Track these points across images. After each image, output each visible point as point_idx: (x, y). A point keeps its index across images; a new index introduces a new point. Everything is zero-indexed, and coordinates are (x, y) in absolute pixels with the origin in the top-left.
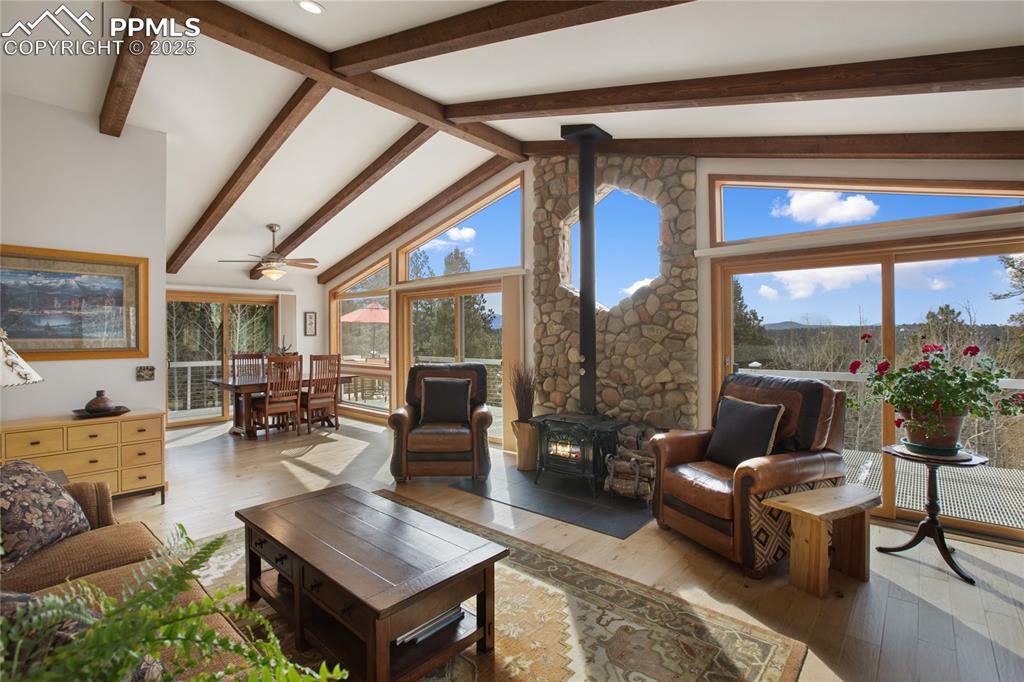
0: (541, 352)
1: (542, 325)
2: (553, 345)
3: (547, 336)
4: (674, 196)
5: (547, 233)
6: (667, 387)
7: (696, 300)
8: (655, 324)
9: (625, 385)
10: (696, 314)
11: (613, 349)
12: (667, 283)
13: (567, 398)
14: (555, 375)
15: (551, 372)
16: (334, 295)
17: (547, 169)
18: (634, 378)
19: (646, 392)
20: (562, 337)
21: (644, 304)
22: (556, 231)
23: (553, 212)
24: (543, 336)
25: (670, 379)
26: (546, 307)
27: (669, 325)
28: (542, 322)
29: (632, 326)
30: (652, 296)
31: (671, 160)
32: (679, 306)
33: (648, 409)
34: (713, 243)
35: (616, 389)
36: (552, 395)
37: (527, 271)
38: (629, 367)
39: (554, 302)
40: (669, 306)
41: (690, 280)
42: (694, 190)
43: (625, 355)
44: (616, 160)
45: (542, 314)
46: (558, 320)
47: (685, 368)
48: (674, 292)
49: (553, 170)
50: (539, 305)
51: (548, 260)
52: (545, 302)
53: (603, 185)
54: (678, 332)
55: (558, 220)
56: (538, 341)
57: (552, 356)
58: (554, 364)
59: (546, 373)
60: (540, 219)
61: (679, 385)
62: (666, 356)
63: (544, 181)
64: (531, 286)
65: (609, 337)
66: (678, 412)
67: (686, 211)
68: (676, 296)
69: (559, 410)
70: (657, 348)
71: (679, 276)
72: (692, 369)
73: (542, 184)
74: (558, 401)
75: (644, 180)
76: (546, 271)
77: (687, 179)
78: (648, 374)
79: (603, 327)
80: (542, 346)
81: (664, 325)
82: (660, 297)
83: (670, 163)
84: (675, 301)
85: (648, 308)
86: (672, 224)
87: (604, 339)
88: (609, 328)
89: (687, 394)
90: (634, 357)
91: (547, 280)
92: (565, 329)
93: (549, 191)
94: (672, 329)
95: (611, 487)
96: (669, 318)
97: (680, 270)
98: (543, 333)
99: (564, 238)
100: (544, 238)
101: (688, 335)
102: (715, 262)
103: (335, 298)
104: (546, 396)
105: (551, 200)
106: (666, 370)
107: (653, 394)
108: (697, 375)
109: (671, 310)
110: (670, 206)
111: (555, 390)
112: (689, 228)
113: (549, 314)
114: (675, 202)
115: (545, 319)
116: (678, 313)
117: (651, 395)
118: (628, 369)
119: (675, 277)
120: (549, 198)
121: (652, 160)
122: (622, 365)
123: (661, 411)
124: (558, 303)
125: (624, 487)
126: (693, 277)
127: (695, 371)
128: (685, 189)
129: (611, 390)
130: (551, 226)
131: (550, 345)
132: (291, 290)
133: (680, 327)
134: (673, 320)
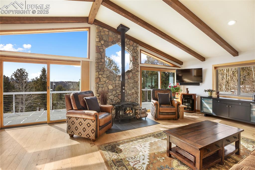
0: (99, 86)
1: (99, 78)
2: (103, 84)
3: (101, 81)
4: (135, 51)
6: (134, 93)
7: (138, 74)
8: (131, 79)
10: (138, 77)
12: (134, 70)
17: (102, 31)
19: (129, 95)
20: (106, 82)
22: (104, 50)
23: (103, 44)
26: (101, 73)
27: (134, 79)
29: (126, 79)
31: (135, 43)
33: (130, 99)
34: (141, 63)
37: (92, 60)
39: (104, 72)
40: (134, 75)
41: (138, 70)
46: (105, 77)
47: (137, 89)
48: (135, 72)
49: (104, 32)
51: (102, 59)
52: (100, 71)
54: (136, 81)
55: (105, 47)
56: (97, 83)
57: (102, 88)
58: (103, 90)
60: (99, 46)
66: (136, 98)
70: (132, 85)
73: (100, 35)
75: (129, 45)
76: (101, 62)
77: (137, 49)
78: (130, 91)
81: (133, 79)
82: (132, 73)
84: (135, 74)
85: (130, 75)
87: (119, 83)
89: (137, 94)
90: (127, 87)
91: (102, 65)
92: (108, 80)
93: (102, 38)
97: (136, 68)
98: (99, 81)
100: (100, 51)
101: (138, 82)
102: (141, 67)
105: (103, 41)
106: (133, 90)
107: (131, 95)
113: (102, 75)
114: (136, 53)
115: (100, 76)
121: (131, 42)
128: (137, 51)
130: (102, 48)
133: (137, 80)
134: (135, 78)
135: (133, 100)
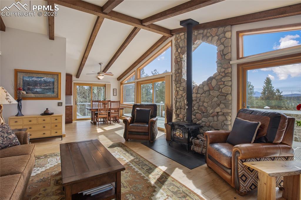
0: (177, 101)
1: (177, 92)
2: (180, 98)
3: (179, 95)
4: (222, 41)
5: (179, 60)
6: (219, 114)
7: (231, 81)
8: (215, 90)
9: (204, 112)
10: (231, 86)
11: (200, 100)
12: (219, 74)
13: (185, 116)
14: (181, 108)
15: (179, 107)
16: (121, 84)
17: (178, 38)
18: (207, 110)
19: (211, 115)
20: (183, 95)
21: (211, 83)
22: (181, 58)
23: (181, 52)
24: (177, 95)
25: (220, 111)
26: (178, 85)
27: (220, 91)
28: (177, 90)
29: (206, 91)
30: (214, 80)
31: (221, 28)
32: (224, 83)
33: (211, 122)
34: (238, 58)
35: (201, 114)
36: (180, 115)
37: (173, 73)
38: (205, 106)
39: (180, 84)
40: (219, 83)
41: (228, 73)
42: (231, 38)
43: (204, 102)
44: (201, 31)
45: (177, 88)
46: (182, 90)
47: (226, 107)
48: (222, 78)
49: (180, 38)
50: (176, 85)
51: (179, 69)
52: (178, 83)
53: (197, 41)
54: (223, 93)
55: (182, 55)
56: (176, 97)
57: (180, 102)
58: (180, 105)
59: (178, 108)
60: (176, 55)
61: (223, 113)
62: (219, 102)
63: (178, 42)
64: (174, 79)
65: (199, 95)
66: (223, 123)
67: (227, 47)
68: (222, 80)
69: (182, 120)
70: (216, 99)
71: (224, 72)
72: (229, 107)
73: (177, 43)
74: (181, 117)
75: (211, 37)
76: (178, 73)
77: (228, 35)
78: (212, 109)
79: (197, 92)
80: (177, 99)
81: (218, 91)
82: (217, 80)
83: (221, 29)
84: (222, 81)
85: (212, 84)
86: (221, 52)
87: (197, 96)
88: (199, 92)
89: (226, 117)
90: (207, 103)
91: (178, 76)
92: (184, 93)
93: (179, 45)
94: (221, 92)
95: (193, 149)
96: (220, 88)
97: (224, 69)
98: (177, 94)
99: (184, 61)
100: (178, 62)
101: (227, 94)
102: (238, 65)
103: (122, 84)
104: (177, 115)
105: (180, 49)
106: (219, 107)
107: (214, 116)
108: (231, 109)
109: (221, 84)
110: (221, 45)
111: (181, 114)
112: (228, 53)
113: (179, 88)
114: (222, 44)
116: (223, 86)
117: (213, 117)
118: (205, 107)
119: (223, 72)
120: (179, 48)
121: (214, 29)
122: (203, 105)
123: (216, 123)
124: (182, 84)
125: (198, 149)
126: (229, 72)
127: (230, 108)
128: (227, 38)
129: (199, 114)
130: (180, 57)
131: (179, 98)
132: (109, 82)
133: (224, 91)
134: (222, 89)
135: (217, 124)
